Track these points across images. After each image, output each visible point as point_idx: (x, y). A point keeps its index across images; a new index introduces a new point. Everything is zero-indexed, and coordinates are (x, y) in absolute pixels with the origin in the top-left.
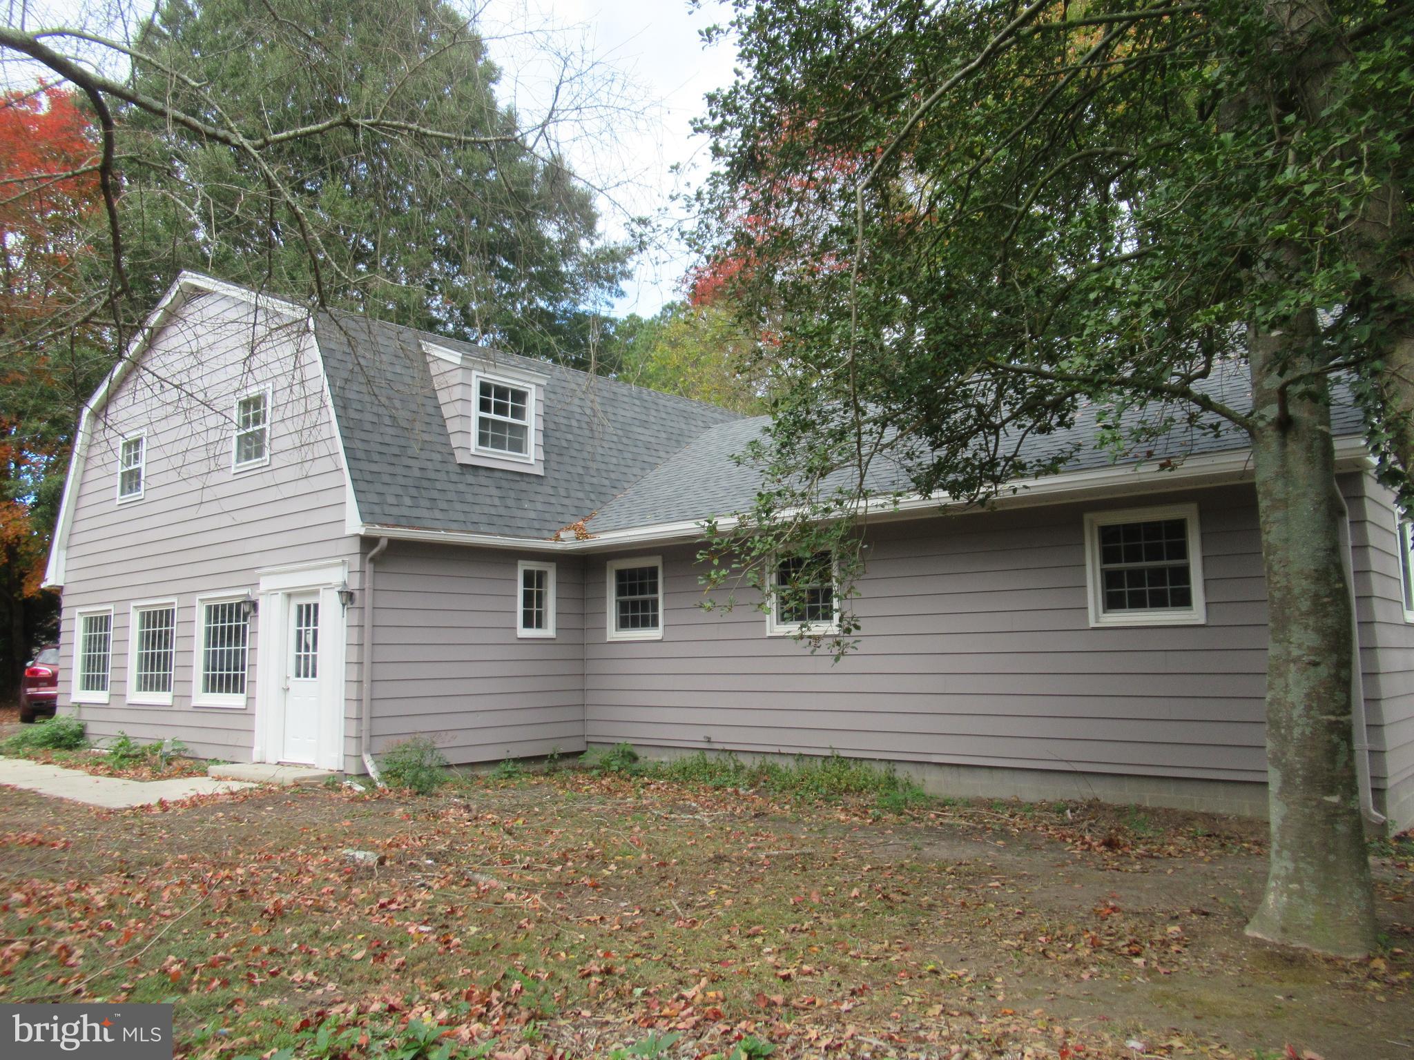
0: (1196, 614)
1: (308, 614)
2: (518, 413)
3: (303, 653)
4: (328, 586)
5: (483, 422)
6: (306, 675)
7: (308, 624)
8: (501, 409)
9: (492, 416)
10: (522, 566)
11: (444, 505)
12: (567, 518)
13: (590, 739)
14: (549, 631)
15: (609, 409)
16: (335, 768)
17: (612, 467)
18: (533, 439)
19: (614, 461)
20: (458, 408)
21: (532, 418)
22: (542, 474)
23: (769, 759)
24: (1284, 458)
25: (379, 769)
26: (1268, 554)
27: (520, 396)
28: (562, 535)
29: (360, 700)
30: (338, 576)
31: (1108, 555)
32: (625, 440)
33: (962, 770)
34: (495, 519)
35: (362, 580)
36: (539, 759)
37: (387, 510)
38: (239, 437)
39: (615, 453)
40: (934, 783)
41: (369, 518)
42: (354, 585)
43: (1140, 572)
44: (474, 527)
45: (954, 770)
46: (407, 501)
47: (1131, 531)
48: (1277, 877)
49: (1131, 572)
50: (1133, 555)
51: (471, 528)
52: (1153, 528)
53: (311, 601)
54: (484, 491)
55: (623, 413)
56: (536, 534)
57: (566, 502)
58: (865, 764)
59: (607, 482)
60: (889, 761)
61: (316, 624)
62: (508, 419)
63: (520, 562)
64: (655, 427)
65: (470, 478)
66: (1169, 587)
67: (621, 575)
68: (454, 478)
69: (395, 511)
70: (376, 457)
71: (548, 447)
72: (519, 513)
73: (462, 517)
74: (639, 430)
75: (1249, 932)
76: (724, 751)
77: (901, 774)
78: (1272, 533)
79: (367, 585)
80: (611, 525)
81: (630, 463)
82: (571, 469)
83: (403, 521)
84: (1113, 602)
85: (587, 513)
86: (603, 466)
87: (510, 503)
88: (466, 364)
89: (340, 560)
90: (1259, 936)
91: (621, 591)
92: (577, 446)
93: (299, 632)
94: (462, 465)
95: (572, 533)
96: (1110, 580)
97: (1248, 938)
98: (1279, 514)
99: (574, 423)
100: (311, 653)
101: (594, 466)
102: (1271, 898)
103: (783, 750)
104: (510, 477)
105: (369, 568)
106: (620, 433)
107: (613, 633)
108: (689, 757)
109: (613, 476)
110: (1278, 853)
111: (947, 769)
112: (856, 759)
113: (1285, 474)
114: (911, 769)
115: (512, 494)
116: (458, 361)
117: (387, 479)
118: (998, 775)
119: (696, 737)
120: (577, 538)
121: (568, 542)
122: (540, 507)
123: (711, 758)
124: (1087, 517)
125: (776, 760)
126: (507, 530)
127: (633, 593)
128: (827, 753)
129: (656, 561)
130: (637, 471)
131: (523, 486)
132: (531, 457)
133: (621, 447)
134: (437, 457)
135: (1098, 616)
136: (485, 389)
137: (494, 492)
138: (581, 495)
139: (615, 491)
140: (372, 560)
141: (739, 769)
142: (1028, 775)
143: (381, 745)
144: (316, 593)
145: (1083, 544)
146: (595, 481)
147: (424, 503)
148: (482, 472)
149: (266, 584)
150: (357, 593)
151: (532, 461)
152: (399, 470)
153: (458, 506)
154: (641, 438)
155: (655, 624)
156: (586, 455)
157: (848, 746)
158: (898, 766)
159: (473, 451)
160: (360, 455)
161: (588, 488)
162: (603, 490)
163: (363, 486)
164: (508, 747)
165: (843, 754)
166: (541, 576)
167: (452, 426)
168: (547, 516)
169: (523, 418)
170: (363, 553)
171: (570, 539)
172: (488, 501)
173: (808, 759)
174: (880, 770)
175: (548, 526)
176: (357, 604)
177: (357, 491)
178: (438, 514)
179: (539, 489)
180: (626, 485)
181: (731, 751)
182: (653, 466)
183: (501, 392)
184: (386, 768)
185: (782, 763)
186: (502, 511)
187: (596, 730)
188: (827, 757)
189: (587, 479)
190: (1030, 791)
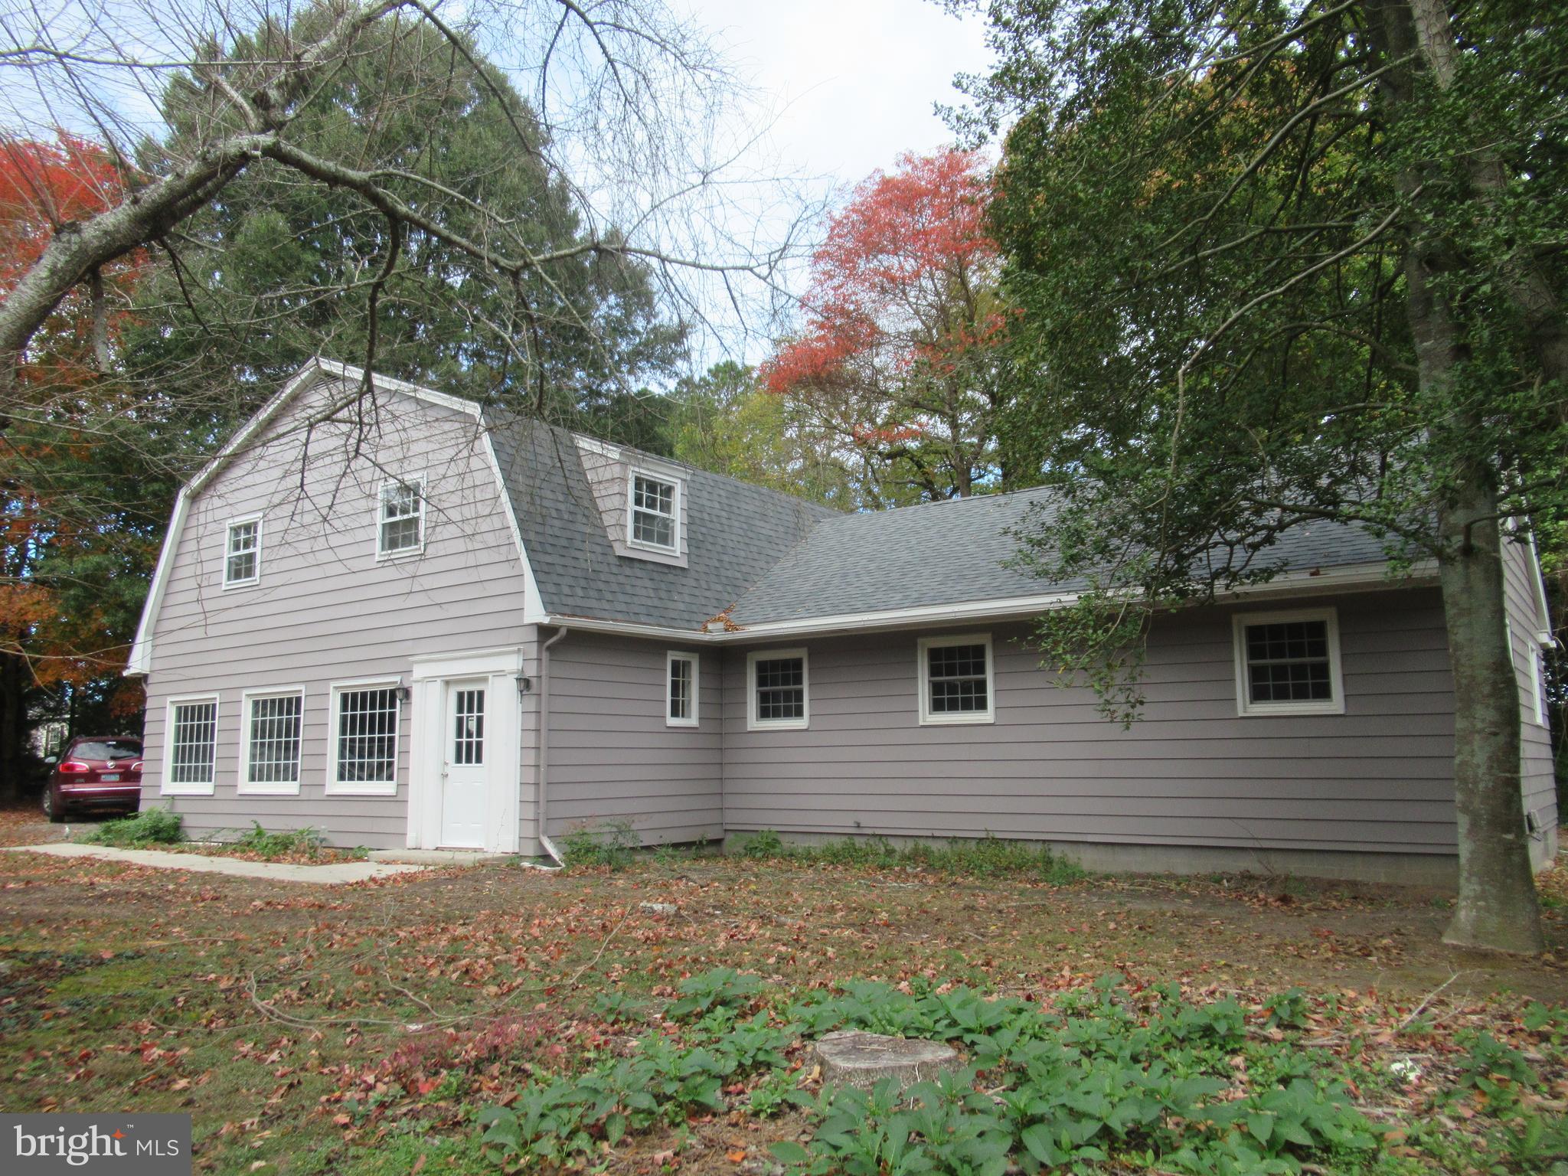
0: (1335, 705)
1: (471, 702)
2: (666, 507)
3: (464, 740)
4: (500, 674)
5: (637, 515)
6: (469, 760)
7: (470, 710)
8: (652, 504)
9: (644, 509)
10: (672, 656)
11: (610, 597)
12: (711, 610)
13: (729, 827)
14: (692, 720)
15: (734, 503)
16: (510, 850)
17: (742, 561)
18: (679, 532)
19: (743, 554)
20: (616, 502)
21: (677, 514)
22: (686, 566)
23: (922, 843)
24: (1467, 577)
25: (559, 850)
26: (1455, 650)
27: (668, 491)
28: (710, 626)
29: (537, 784)
30: (512, 663)
31: (1254, 652)
32: (750, 534)
33: (1117, 849)
34: (652, 610)
35: (539, 666)
36: (688, 845)
37: (565, 600)
38: (384, 525)
39: (742, 546)
40: (1088, 861)
41: (550, 609)
42: (531, 672)
43: (1303, 666)
44: (634, 617)
45: (1109, 848)
46: (580, 592)
47: (1276, 630)
48: (1467, 898)
49: (1294, 667)
50: (1278, 652)
51: (633, 618)
52: (1295, 629)
53: (475, 688)
54: (639, 582)
55: (744, 506)
56: (686, 625)
57: (708, 594)
58: (1019, 845)
59: (738, 575)
60: (1044, 841)
61: (480, 709)
62: (657, 512)
63: (669, 653)
64: (773, 521)
65: (628, 571)
66: (1310, 682)
67: (762, 667)
68: (615, 570)
69: (570, 601)
70: (549, 549)
71: (691, 541)
72: (670, 605)
73: (623, 607)
74: (762, 524)
75: (1445, 940)
76: (874, 835)
77: (1056, 853)
78: (1459, 635)
79: (544, 673)
80: (760, 618)
81: (757, 556)
82: (707, 562)
83: (578, 611)
84: (1259, 694)
85: (727, 605)
86: (734, 560)
87: (663, 595)
88: (624, 459)
89: (515, 648)
90: (1455, 942)
91: (762, 681)
92: (711, 539)
93: (460, 721)
94: (620, 558)
95: (721, 625)
96: (1256, 674)
97: (1447, 945)
98: (1464, 620)
99: (706, 517)
100: (474, 739)
101: (726, 558)
102: (1462, 914)
103: (937, 834)
104: (660, 569)
105: (545, 655)
106: (745, 526)
107: (754, 722)
108: (838, 843)
109: (743, 569)
110: (1468, 880)
111: (1101, 848)
112: (1011, 840)
113: (1468, 589)
114: (1066, 848)
115: (663, 586)
116: (617, 456)
117: (560, 570)
118: (1150, 851)
119: (846, 822)
120: (726, 630)
121: (716, 633)
122: (687, 599)
123: (859, 842)
124: (1235, 618)
125: (930, 843)
126: (663, 621)
127: (774, 683)
128: (983, 835)
129: (801, 653)
130: (762, 564)
131: (671, 578)
132: (677, 551)
133: (747, 541)
134: (598, 549)
135: (1246, 707)
136: (639, 482)
137: (649, 584)
138: (719, 588)
139: (746, 584)
140: (549, 648)
141: (890, 853)
142: (1182, 852)
143: (558, 828)
144: (485, 680)
145: (1232, 643)
146: (729, 573)
147: (592, 593)
148: (637, 565)
149: (419, 672)
150: (534, 681)
151: (678, 554)
152: (569, 562)
153: (621, 597)
154: (763, 531)
155: (799, 713)
156: (720, 549)
157: (1003, 828)
158: (1052, 846)
159: (629, 544)
160: (538, 547)
161: (724, 580)
162: (738, 583)
163: (543, 577)
164: (661, 833)
165: (998, 835)
166: (686, 665)
167: (608, 520)
168: (694, 608)
169: (669, 512)
170: (540, 642)
171: (718, 630)
172: (644, 592)
173: (961, 842)
174: (1035, 850)
175: (695, 617)
176: (534, 690)
177: (538, 582)
178: (607, 606)
179: (684, 581)
180: (756, 578)
181: (881, 836)
182: (776, 560)
183: (652, 487)
184: (568, 849)
185: (935, 846)
186: (657, 603)
187: (733, 818)
188: (981, 839)
189: (723, 572)
190: (1182, 865)
